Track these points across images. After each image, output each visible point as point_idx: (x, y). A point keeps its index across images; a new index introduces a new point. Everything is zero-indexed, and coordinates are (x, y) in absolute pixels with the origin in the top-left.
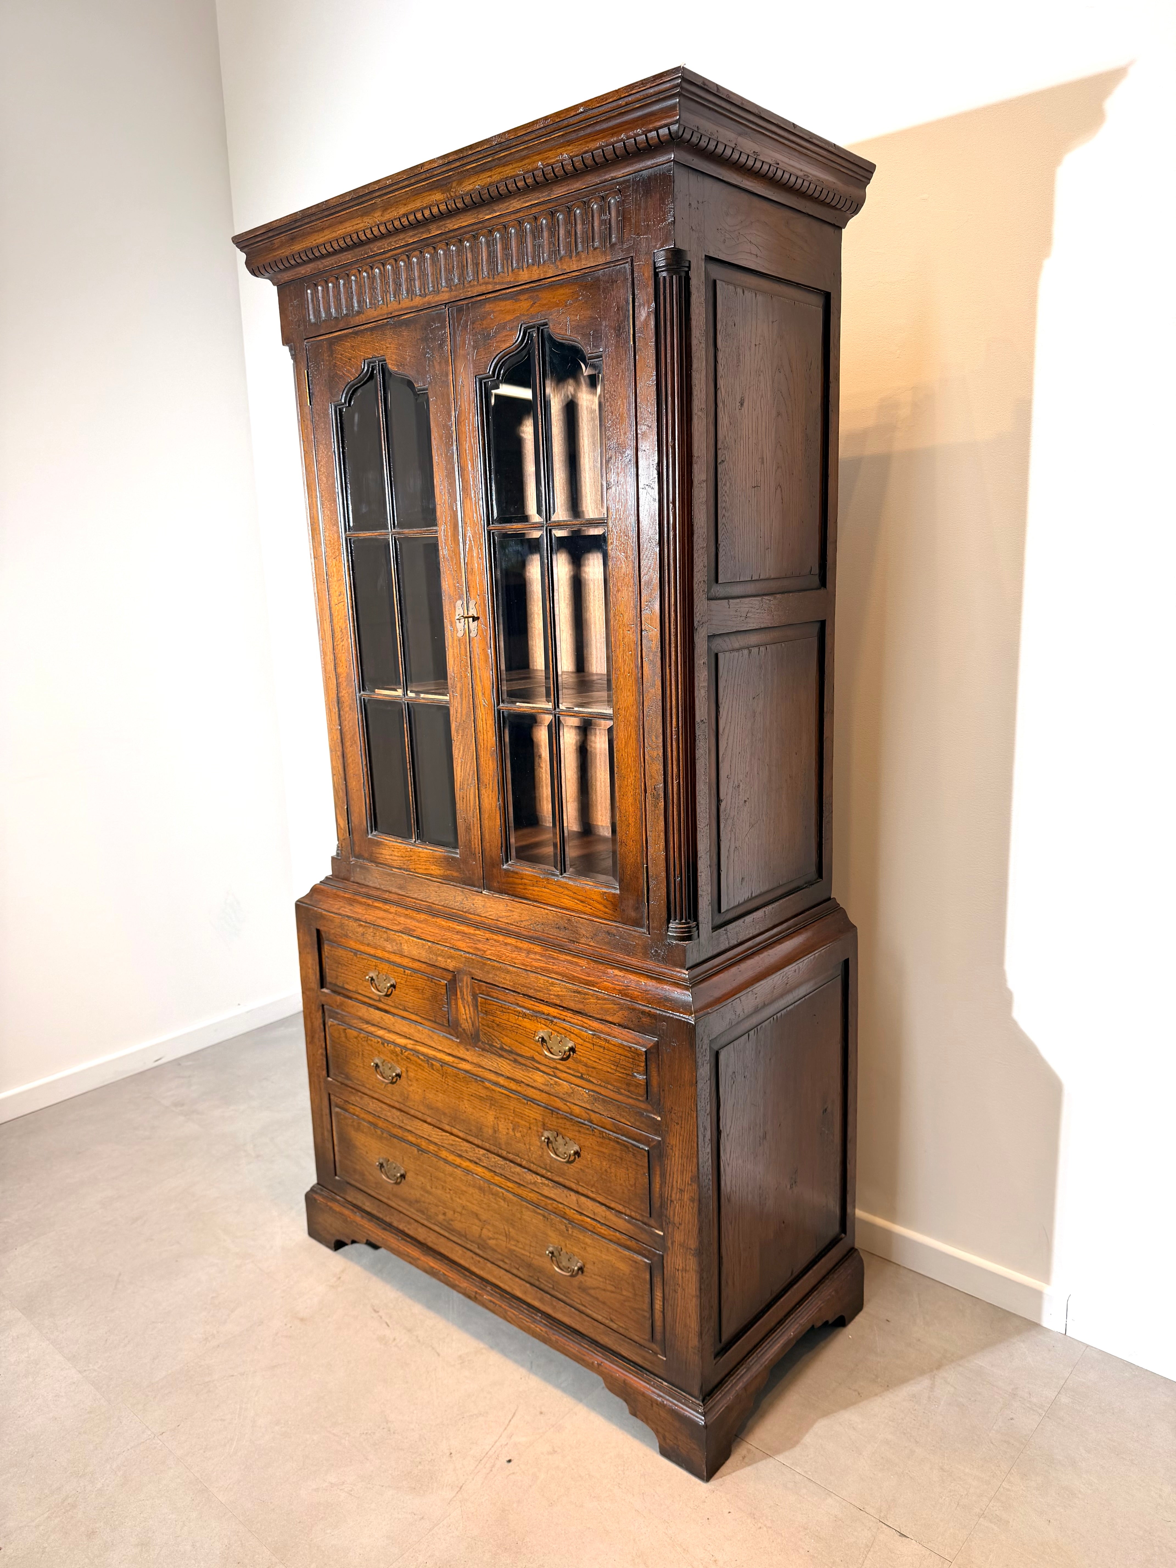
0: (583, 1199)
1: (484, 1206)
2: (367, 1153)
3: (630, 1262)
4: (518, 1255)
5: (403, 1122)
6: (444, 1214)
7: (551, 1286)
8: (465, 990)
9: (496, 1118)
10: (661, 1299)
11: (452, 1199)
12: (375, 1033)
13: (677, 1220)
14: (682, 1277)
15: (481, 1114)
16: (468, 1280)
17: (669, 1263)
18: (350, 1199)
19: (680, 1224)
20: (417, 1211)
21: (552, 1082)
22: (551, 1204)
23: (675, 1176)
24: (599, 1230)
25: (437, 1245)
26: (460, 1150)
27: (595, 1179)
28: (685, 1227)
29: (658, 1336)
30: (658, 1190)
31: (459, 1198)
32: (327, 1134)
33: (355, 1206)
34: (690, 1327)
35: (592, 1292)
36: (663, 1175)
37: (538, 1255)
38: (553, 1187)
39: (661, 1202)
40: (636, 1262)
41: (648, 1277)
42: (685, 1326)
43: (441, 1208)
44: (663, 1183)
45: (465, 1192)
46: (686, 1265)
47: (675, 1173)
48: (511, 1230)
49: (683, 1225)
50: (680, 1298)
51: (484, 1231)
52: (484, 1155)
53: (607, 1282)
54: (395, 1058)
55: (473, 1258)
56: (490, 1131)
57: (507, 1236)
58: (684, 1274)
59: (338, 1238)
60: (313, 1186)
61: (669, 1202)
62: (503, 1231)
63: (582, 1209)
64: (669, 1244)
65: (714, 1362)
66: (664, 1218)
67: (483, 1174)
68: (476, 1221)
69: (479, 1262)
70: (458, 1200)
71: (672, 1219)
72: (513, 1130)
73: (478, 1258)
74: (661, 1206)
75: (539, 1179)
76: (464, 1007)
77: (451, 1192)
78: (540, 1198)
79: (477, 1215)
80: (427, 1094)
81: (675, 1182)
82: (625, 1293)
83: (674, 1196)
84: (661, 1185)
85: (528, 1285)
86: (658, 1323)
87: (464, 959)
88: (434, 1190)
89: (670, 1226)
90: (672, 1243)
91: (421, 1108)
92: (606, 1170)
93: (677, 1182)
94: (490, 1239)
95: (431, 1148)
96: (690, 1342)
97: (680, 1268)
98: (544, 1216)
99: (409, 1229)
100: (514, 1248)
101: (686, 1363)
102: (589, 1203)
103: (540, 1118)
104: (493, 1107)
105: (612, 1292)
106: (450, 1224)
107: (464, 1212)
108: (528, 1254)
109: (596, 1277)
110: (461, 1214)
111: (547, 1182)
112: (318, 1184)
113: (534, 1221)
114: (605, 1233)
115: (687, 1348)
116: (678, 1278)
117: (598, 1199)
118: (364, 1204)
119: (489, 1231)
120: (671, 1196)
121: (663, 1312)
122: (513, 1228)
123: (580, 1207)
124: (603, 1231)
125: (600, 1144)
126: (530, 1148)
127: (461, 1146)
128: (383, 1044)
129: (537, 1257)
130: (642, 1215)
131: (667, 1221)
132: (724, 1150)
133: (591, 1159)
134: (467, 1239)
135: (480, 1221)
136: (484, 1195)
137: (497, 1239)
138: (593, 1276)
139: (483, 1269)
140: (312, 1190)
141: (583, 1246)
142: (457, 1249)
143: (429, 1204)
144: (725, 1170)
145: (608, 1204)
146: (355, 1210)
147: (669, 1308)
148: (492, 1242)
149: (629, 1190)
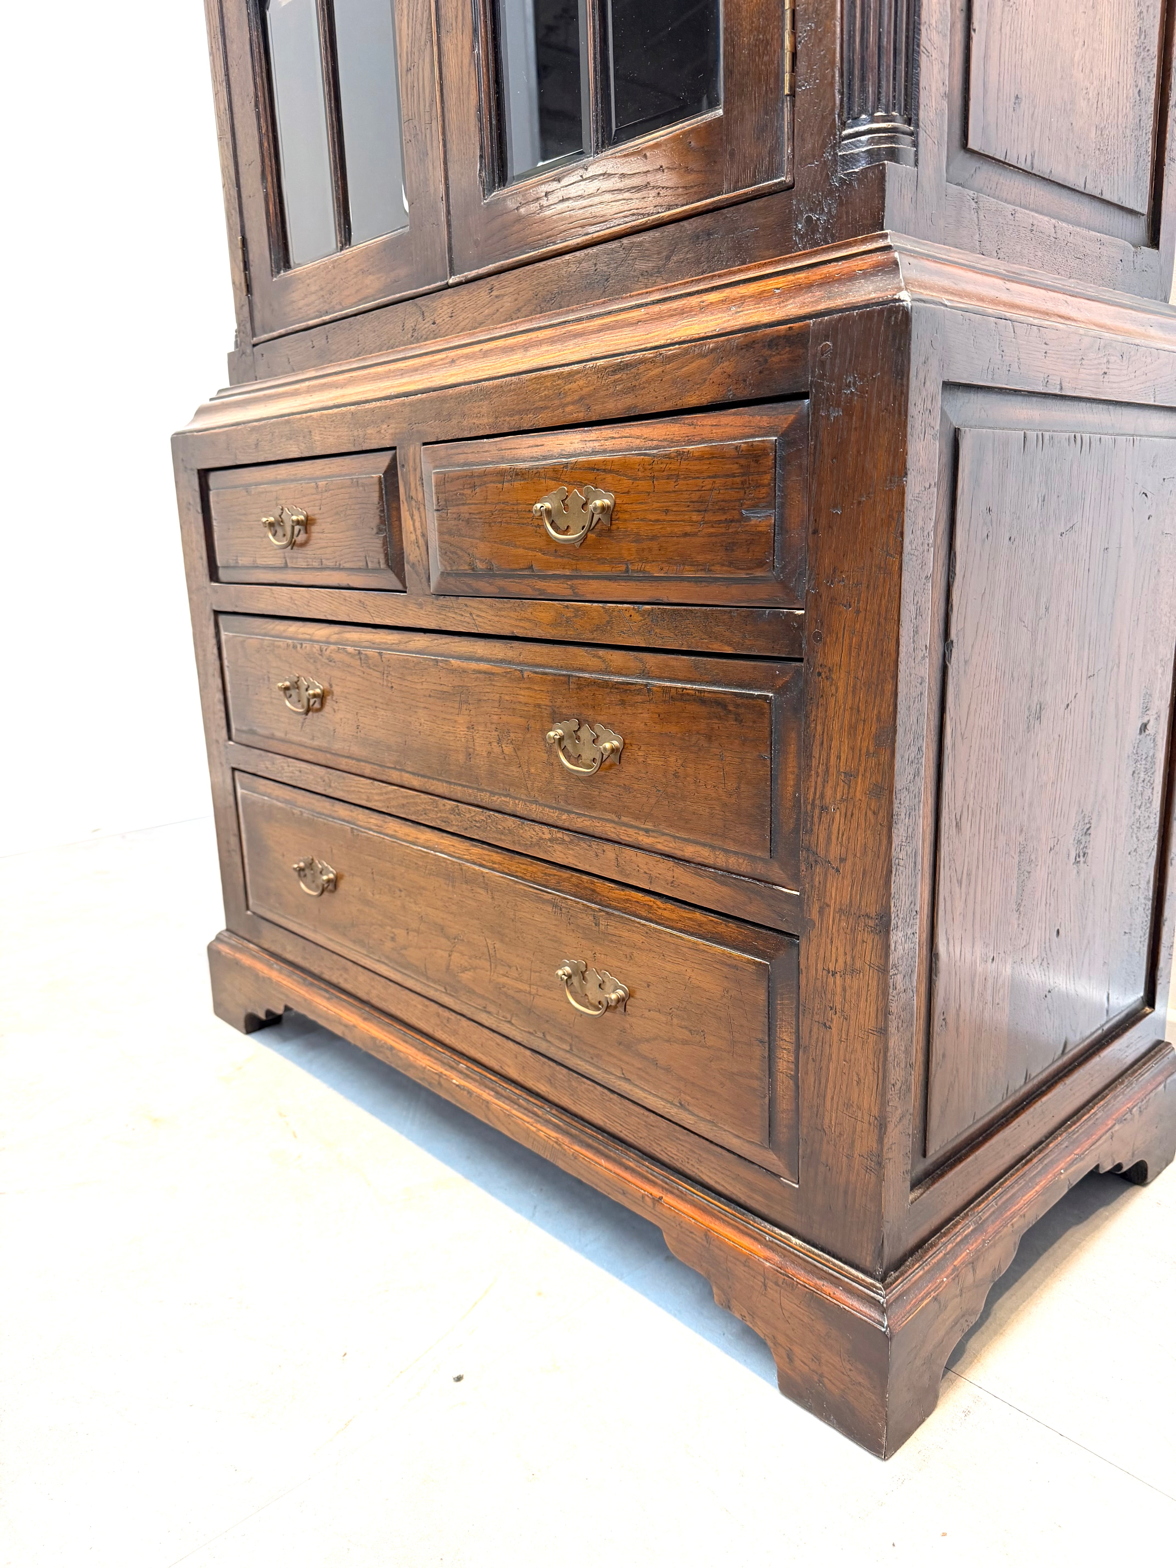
0: (629, 853)
1: (454, 908)
2: (283, 855)
3: (725, 969)
4: (511, 992)
5: (330, 786)
6: (393, 939)
7: (568, 1048)
8: (412, 479)
9: (471, 727)
10: (792, 1047)
11: (404, 907)
12: (285, 634)
13: (835, 851)
14: (844, 989)
15: (446, 728)
16: (429, 1055)
17: (812, 960)
18: (266, 946)
19: (843, 860)
20: (354, 942)
21: (569, 614)
22: (568, 880)
23: (835, 743)
24: (660, 912)
25: (385, 1000)
26: (415, 813)
27: (653, 801)
28: (854, 864)
29: (783, 1133)
30: (790, 789)
31: (416, 903)
32: (234, 841)
33: (273, 954)
34: (859, 1108)
35: (644, 1048)
36: (805, 751)
37: (544, 987)
38: (571, 842)
39: (798, 819)
40: (735, 967)
41: (762, 997)
42: (848, 1105)
43: (389, 928)
44: (805, 769)
45: (424, 888)
46: (853, 958)
47: (836, 736)
48: (498, 945)
49: (849, 862)
50: (836, 1038)
51: (455, 955)
52: (453, 811)
53: (675, 1021)
54: (312, 668)
55: (438, 1015)
56: (461, 758)
57: (491, 958)
58: (848, 981)
59: (250, 1011)
60: (220, 933)
61: (817, 811)
62: (485, 950)
63: (627, 876)
64: (815, 915)
65: (912, 1197)
66: (803, 855)
67: (452, 849)
68: (443, 941)
69: (448, 1020)
70: (413, 905)
71: (822, 854)
72: (499, 741)
73: (447, 1014)
74: (796, 830)
75: (546, 833)
76: (412, 516)
77: (403, 894)
78: (548, 871)
79: (442, 929)
80: (362, 719)
81: (833, 759)
82: (711, 1040)
83: (829, 792)
84: (798, 779)
85: (528, 1053)
86: (784, 1104)
87: (407, 410)
88: (377, 897)
89: (818, 869)
90: (821, 912)
91: (355, 750)
92: (676, 775)
93: (839, 757)
94: (465, 970)
95: (372, 821)
96: (858, 1144)
97: (840, 966)
98: (555, 905)
99: (346, 980)
100: (504, 980)
101: (846, 1193)
102: (641, 859)
103: (545, 701)
104: (465, 706)
105: (685, 1042)
106: (403, 955)
107: (423, 927)
108: (527, 988)
109: (653, 1014)
110: (418, 931)
111: (560, 835)
112: (228, 930)
113: (537, 917)
114: (674, 916)
115: (850, 1157)
116: (834, 994)
117: (660, 847)
118: (285, 949)
119: (462, 954)
120: (822, 796)
121: (795, 1078)
122: (502, 941)
123: (622, 872)
124: (666, 914)
125: (662, 718)
126: (528, 771)
127: (416, 804)
128: (295, 647)
129: (542, 991)
130: (753, 858)
131: (812, 859)
132: (957, 696)
133: (646, 757)
134: (428, 978)
135: (448, 938)
136: (453, 886)
137: (475, 968)
138: (647, 1013)
139: (455, 1033)
140: (218, 939)
141: (628, 951)
142: (414, 1003)
143: (372, 924)
144: (954, 745)
145: (679, 853)
146: (272, 960)
147: (811, 1066)
148: (466, 976)
149: (725, 805)
